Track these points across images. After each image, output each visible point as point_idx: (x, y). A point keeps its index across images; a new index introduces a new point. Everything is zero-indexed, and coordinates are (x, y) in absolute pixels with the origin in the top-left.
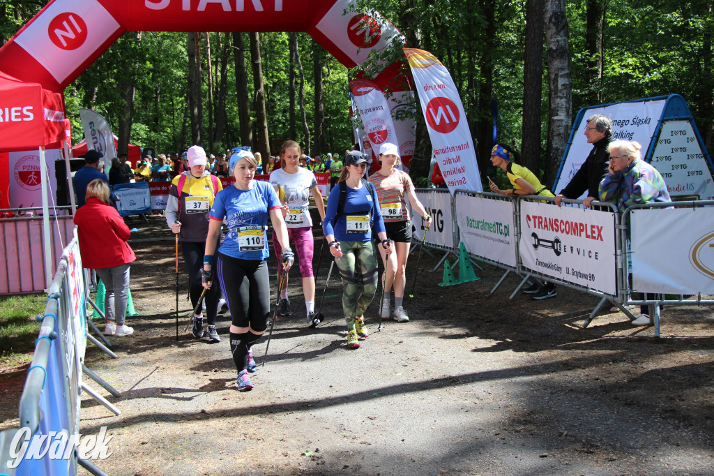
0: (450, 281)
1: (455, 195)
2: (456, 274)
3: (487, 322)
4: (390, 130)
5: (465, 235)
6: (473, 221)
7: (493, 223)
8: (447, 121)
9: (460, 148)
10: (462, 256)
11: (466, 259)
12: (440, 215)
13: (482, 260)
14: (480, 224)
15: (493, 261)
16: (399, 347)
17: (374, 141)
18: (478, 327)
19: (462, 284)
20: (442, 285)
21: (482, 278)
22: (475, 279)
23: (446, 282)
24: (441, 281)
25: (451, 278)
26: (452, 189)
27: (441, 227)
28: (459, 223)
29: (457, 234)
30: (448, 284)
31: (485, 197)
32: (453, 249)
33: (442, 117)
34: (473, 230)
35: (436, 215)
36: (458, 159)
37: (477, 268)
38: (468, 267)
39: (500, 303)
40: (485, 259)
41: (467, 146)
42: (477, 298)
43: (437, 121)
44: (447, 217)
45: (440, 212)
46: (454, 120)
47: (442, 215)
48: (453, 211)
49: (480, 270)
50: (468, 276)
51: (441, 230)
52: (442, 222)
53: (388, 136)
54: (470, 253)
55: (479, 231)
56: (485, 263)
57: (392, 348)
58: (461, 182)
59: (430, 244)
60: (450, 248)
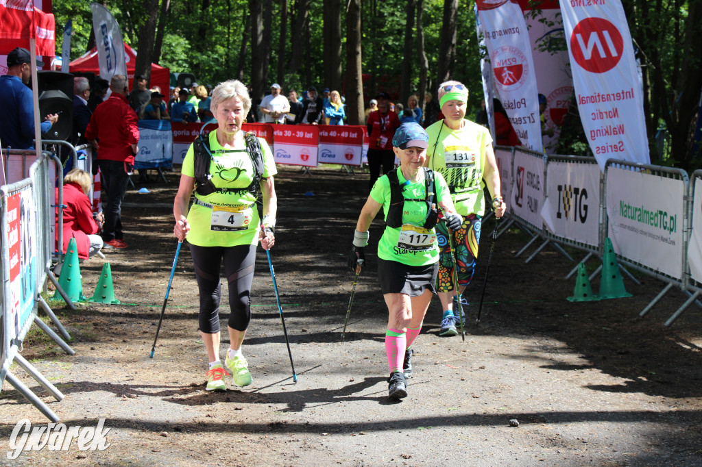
0: (585, 295)
1: (606, 168)
2: (595, 286)
3: (621, 353)
4: (527, 66)
5: (617, 229)
6: (629, 207)
7: (655, 212)
8: (603, 55)
9: (618, 96)
10: (607, 259)
11: (612, 264)
12: (584, 197)
13: (636, 267)
14: (638, 213)
15: (651, 270)
16: (478, 374)
17: (501, 80)
18: (604, 358)
19: (602, 301)
20: (570, 299)
21: (635, 294)
22: (623, 294)
23: (579, 294)
24: (572, 294)
25: (586, 290)
26: (601, 159)
27: (583, 215)
28: (608, 211)
29: (604, 226)
30: (581, 299)
31: (653, 172)
32: (598, 248)
33: (595, 48)
34: (627, 222)
35: (579, 196)
36: (615, 113)
37: (629, 279)
38: (614, 277)
39: (650, 331)
40: (640, 265)
41: (630, 94)
42: (617, 322)
43: (587, 54)
44: (592, 201)
45: (584, 192)
46: (614, 53)
47: (586, 197)
48: (602, 192)
49: (636, 284)
50: (613, 289)
51: (583, 220)
52: (586, 207)
53: (523, 75)
54: (620, 257)
55: (635, 223)
56: (639, 272)
57: (466, 373)
58: (615, 148)
59: (567, 240)
60: (594, 248)
